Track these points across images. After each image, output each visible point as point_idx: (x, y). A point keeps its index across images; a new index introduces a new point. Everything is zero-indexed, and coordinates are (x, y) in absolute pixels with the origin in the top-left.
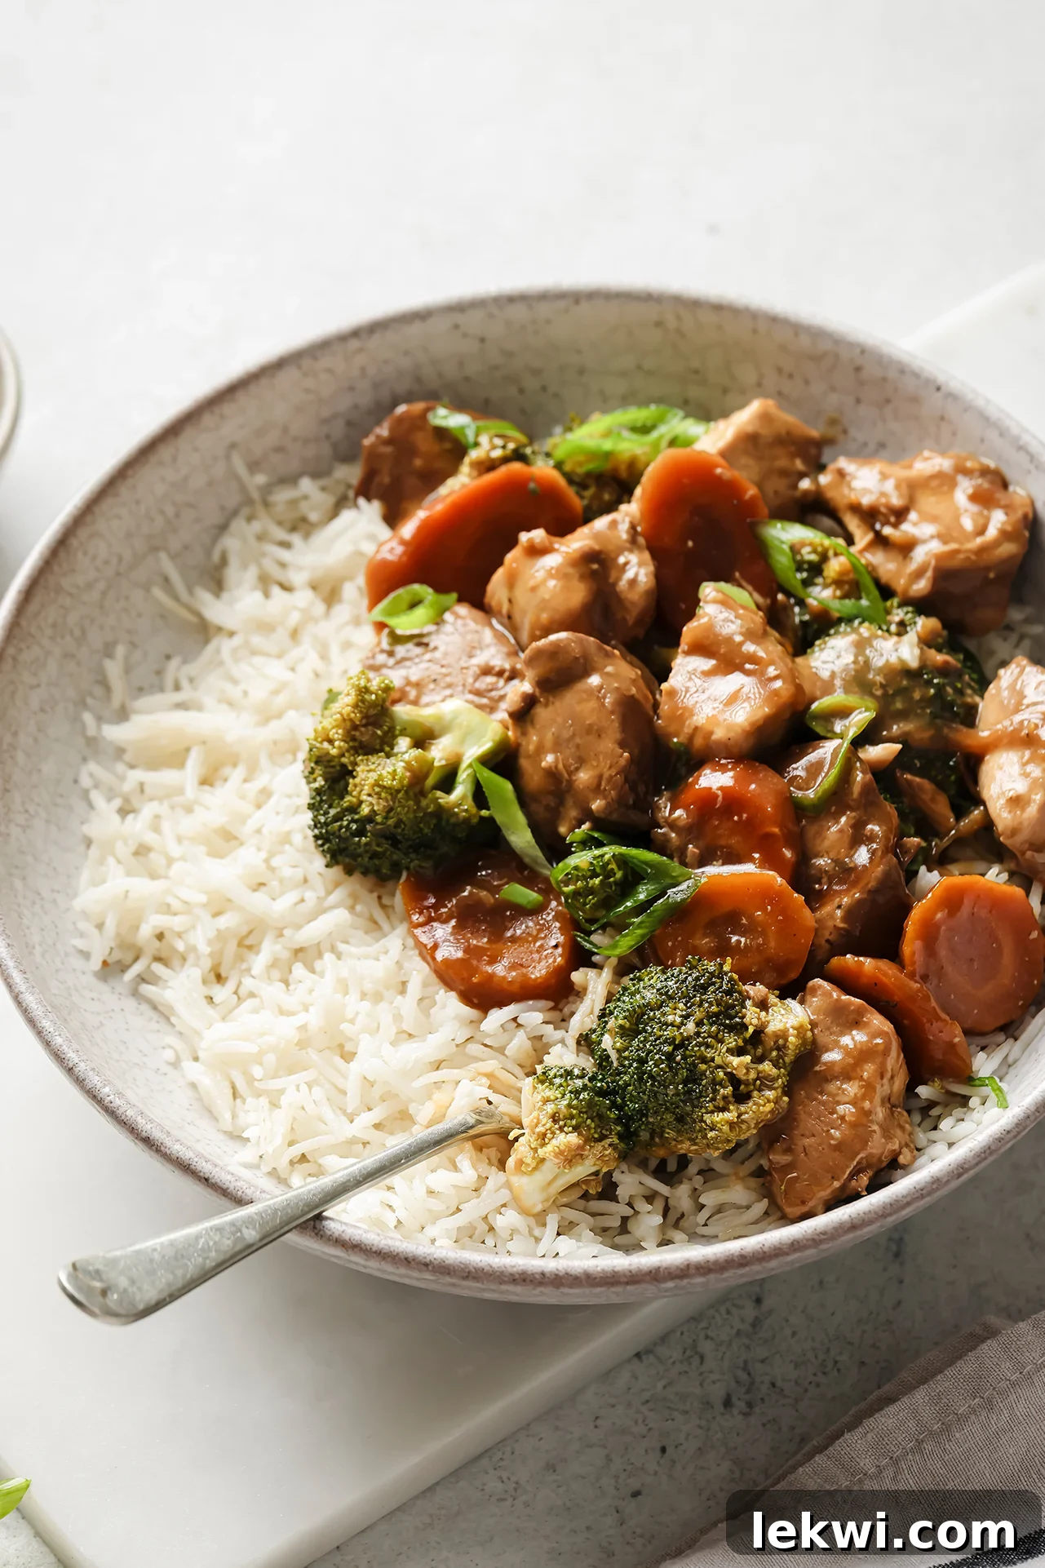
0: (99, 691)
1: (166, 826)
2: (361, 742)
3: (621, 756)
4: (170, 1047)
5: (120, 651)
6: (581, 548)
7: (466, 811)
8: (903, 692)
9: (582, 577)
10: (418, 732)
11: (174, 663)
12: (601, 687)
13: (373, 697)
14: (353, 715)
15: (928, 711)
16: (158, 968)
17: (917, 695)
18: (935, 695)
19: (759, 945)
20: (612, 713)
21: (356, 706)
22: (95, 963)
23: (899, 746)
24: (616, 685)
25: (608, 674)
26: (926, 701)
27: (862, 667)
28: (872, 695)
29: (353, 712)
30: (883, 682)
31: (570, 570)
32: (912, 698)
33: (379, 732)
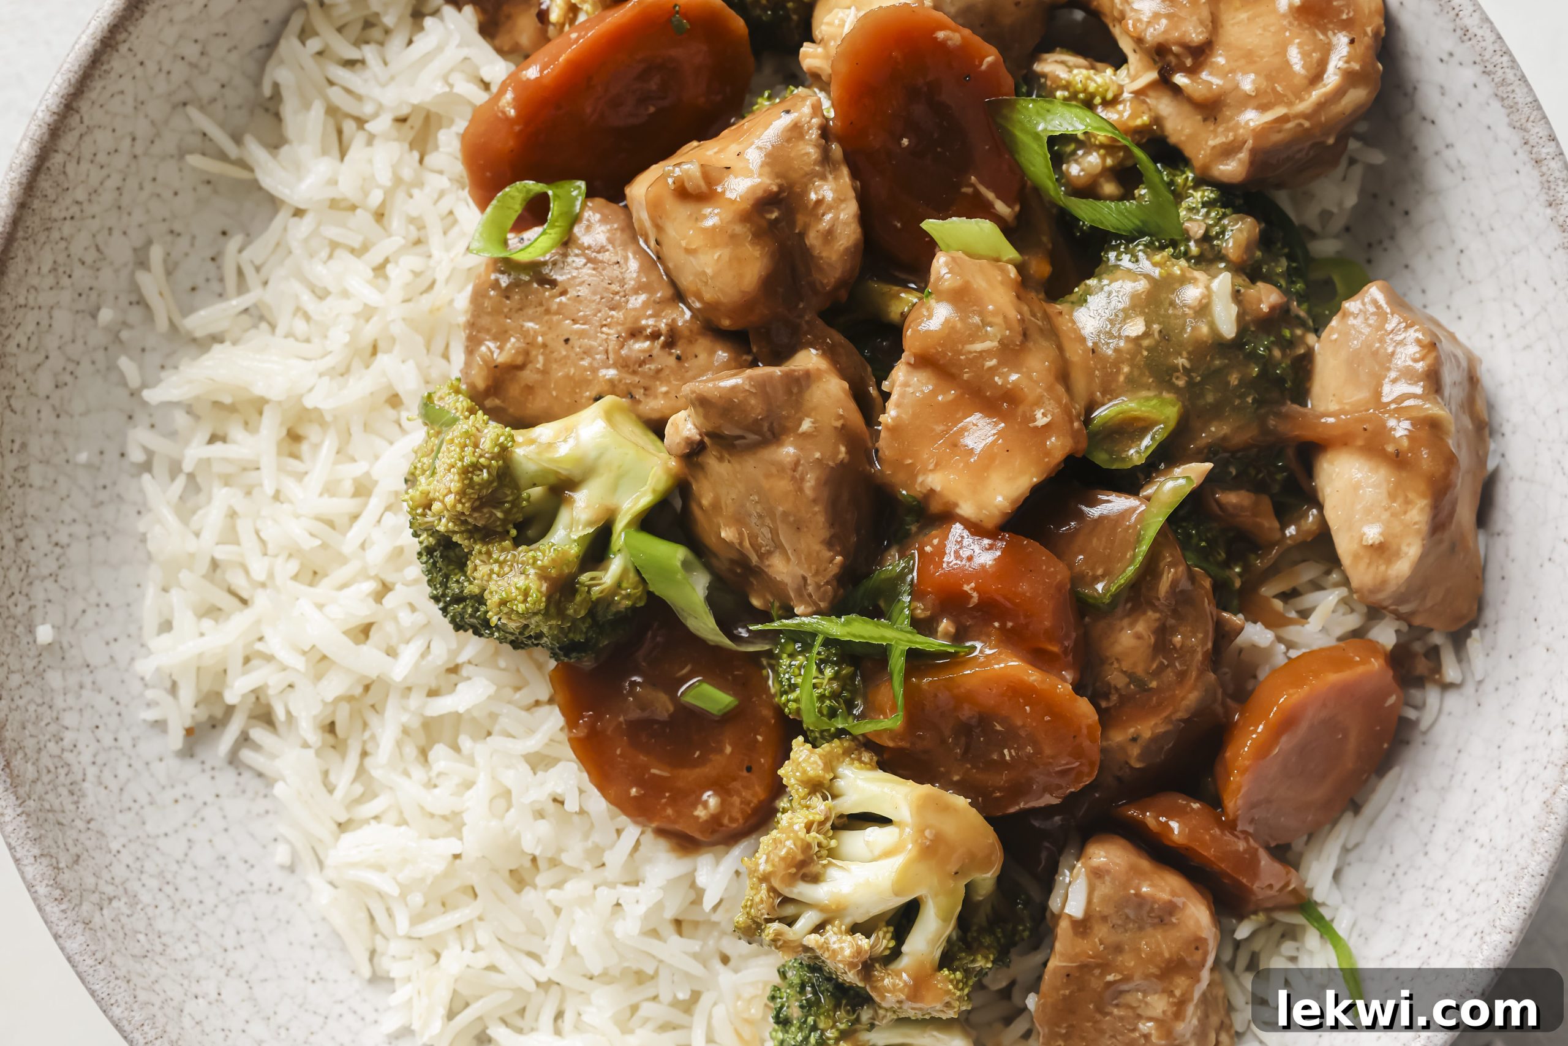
0: (135, 315)
1: (244, 527)
2: (475, 526)
3: (831, 561)
4: (288, 841)
5: (156, 254)
6: (753, 189)
7: (628, 597)
8: (1216, 376)
9: (758, 235)
10: (552, 480)
11: (233, 244)
12: (797, 464)
13: (485, 475)
14: (459, 507)
15: (1250, 400)
16: (258, 734)
17: (1234, 379)
18: (1260, 375)
19: (1029, 756)
20: (815, 501)
21: (462, 493)
22: (176, 739)
23: (1209, 466)
24: (818, 455)
25: (805, 435)
26: (1248, 384)
27: (1158, 343)
28: (1173, 388)
29: (460, 501)
30: (1187, 365)
31: (739, 229)
32: (1228, 383)
33: (499, 515)
